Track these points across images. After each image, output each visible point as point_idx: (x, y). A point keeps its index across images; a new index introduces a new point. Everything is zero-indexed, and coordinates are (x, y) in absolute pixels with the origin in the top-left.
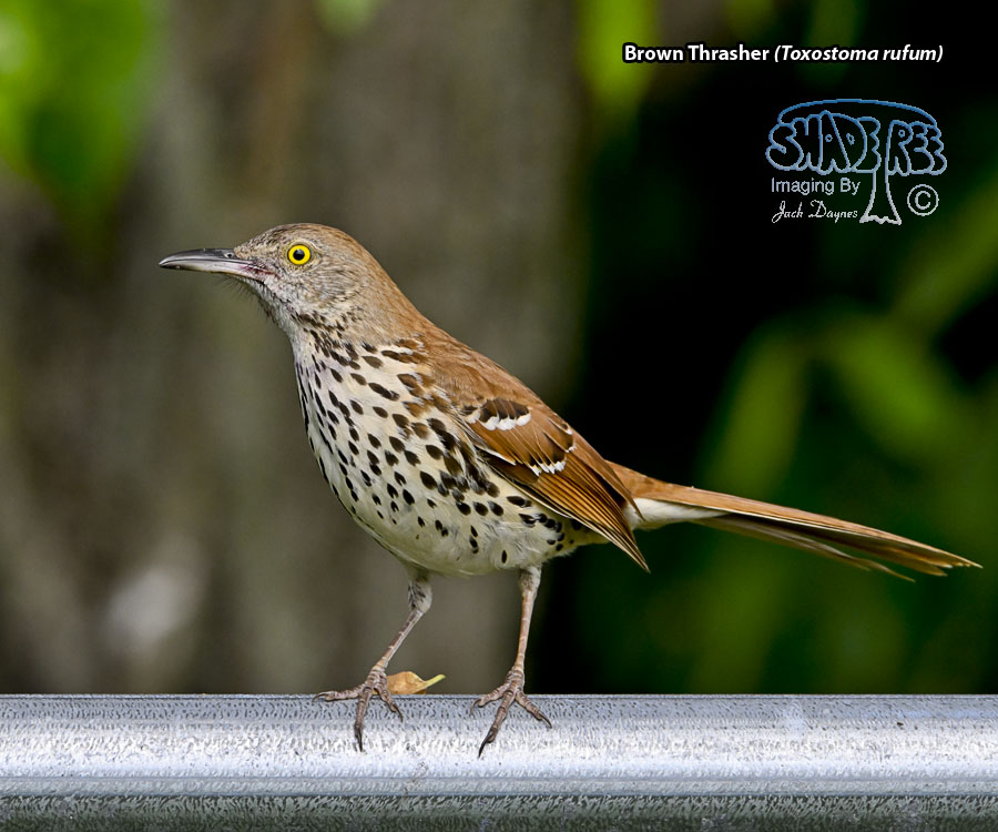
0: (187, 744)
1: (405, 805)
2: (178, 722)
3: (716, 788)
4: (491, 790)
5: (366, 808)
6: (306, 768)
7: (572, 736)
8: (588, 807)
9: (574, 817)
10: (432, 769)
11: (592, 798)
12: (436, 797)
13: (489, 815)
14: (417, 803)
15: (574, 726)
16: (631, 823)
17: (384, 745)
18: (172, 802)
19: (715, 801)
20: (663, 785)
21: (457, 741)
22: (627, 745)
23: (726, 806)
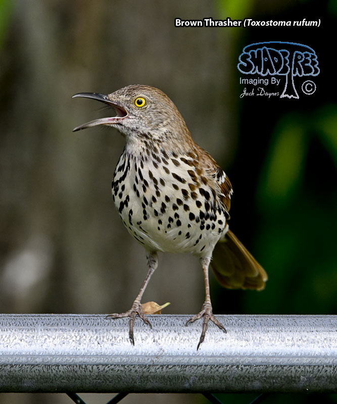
0: (44, 339)
1: (152, 370)
2: (39, 327)
3: (308, 361)
4: (195, 362)
5: (133, 371)
6: (103, 351)
7: (236, 335)
8: (244, 371)
9: (237, 376)
10: (166, 351)
11: (246, 366)
12: (168, 365)
13: (194, 374)
14: (158, 368)
15: (237, 330)
16: (265, 379)
17: (142, 340)
18: (36, 367)
19: (307, 368)
20: (281, 360)
21: (179, 337)
22: (263, 340)
23: (313, 371)
